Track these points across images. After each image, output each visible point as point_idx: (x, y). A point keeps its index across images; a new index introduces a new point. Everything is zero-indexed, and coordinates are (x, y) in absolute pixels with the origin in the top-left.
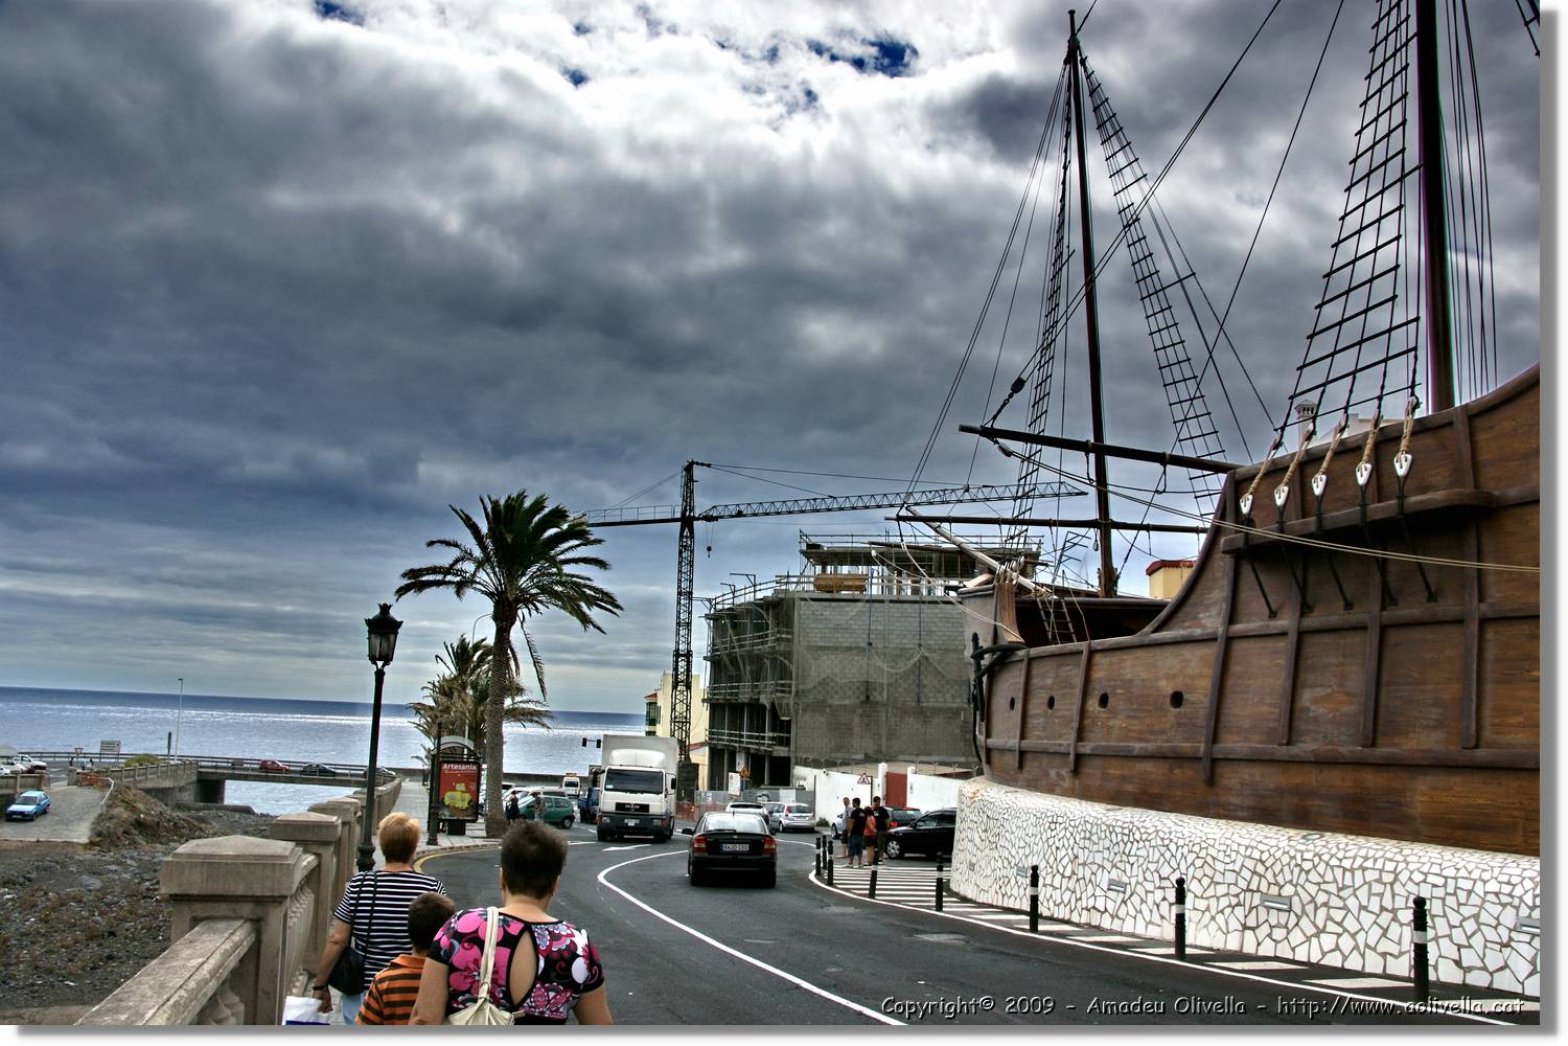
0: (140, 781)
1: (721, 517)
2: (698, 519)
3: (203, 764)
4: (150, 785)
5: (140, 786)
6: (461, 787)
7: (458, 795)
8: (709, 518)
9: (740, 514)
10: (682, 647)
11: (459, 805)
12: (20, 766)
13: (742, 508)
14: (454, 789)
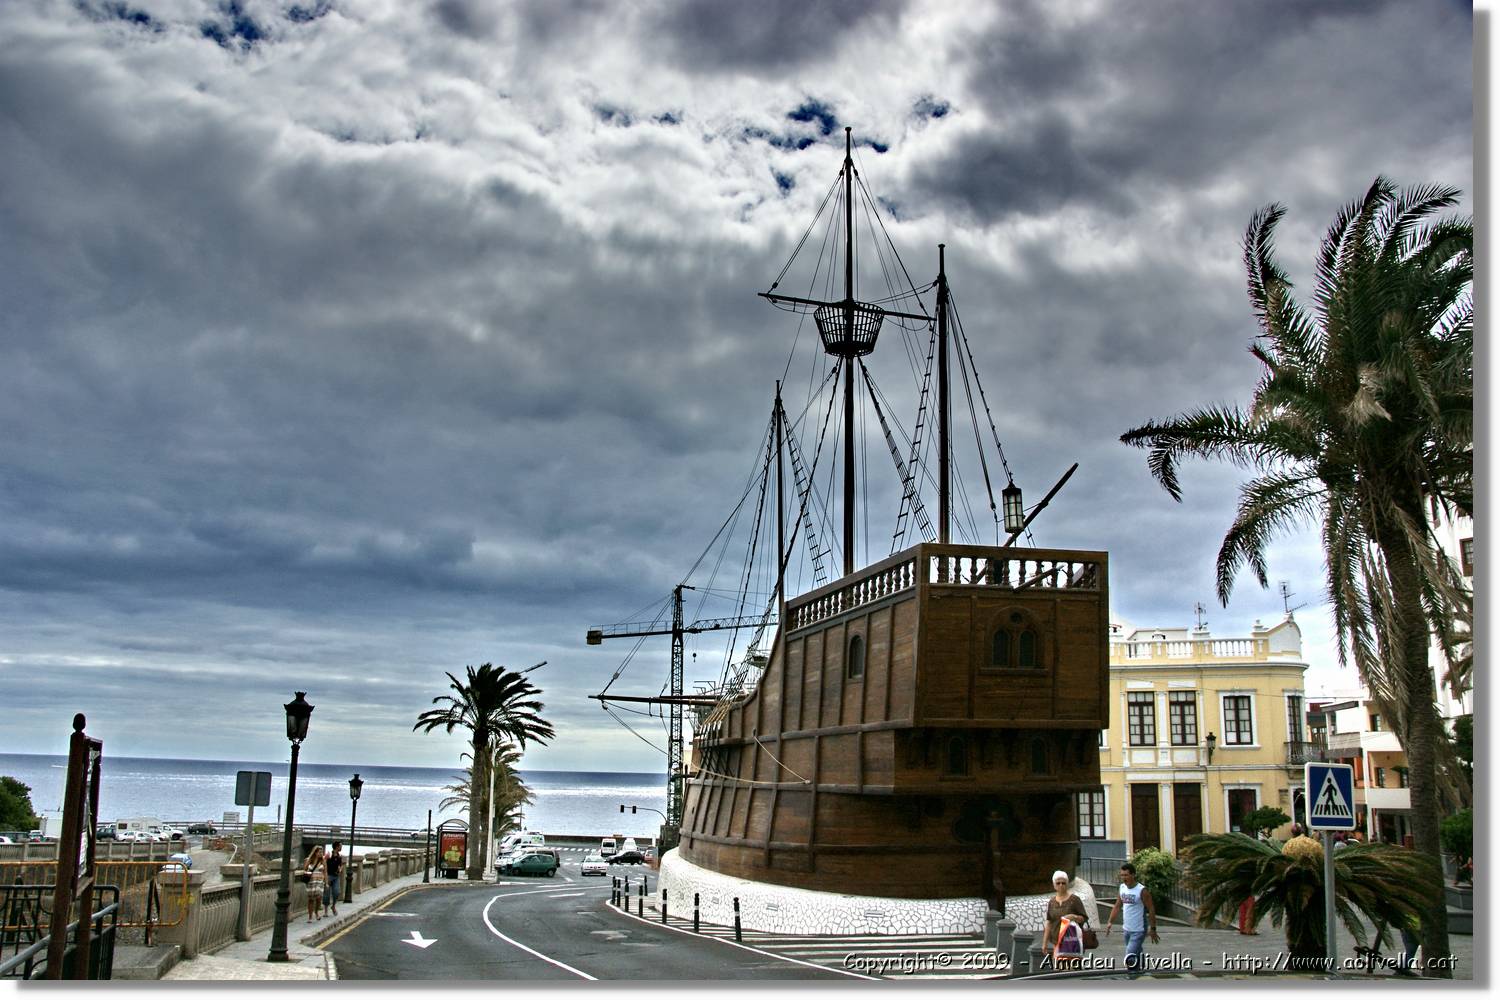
0: (256, 846)
1: (704, 630)
2: (686, 631)
3: (306, 831)
4: (263, 849)
5: (256, 850)
6: (455, 848)
7: (453, 853)
8: (694, 631)
9: (717, 627)
10: (676, 735)
11: (454, 859)
12: (164, 835)
13: (719, 622)
14: (450, 850)
